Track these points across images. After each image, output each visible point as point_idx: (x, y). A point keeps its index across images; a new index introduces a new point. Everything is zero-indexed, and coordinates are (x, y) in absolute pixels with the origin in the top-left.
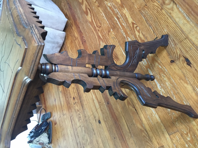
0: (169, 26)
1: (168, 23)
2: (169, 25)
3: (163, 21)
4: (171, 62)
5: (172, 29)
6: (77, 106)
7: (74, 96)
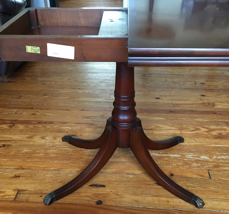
0: (214, 193)
1: (221, 194)
2: (216, 193)
3: (226, 193)
4: (172, 174)
5: (209, 193)
6: (190, 85)
7: (205, 85)
